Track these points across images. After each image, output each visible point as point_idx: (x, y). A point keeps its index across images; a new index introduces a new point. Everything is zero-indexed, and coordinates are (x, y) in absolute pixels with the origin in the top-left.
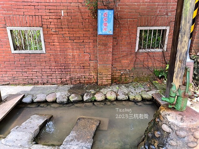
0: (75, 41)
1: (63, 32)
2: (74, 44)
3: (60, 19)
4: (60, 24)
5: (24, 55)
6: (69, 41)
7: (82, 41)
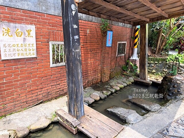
0: (93, 52)
1: (87, 46)
2: (92, 54)
3: (86, 35)
4: (85, 39)
5: (60, 67)
6: (90, 52)
7: (96, 52)
